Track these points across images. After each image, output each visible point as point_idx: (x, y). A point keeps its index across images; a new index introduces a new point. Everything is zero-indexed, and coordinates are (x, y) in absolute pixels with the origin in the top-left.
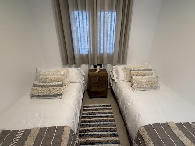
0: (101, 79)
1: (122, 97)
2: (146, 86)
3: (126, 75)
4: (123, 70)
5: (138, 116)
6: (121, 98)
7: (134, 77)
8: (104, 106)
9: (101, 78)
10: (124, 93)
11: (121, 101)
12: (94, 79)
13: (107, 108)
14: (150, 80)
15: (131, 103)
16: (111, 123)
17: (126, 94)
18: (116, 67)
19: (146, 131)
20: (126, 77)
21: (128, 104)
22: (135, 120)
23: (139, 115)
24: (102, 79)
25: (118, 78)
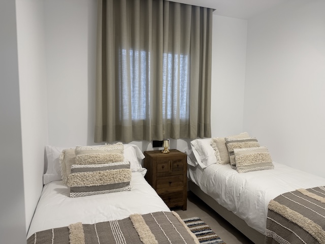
0: (175, 164)
1: (226, 186)
2: (257, 163)
3: (219, 154)
4: (211, 145)
5: (261, 195)
6: (224, 188)
7: (236, 150)
8: (188, 221)
9: (175, 162)
10: (227, 178)
11: (225, 194)
12: (164, 165)
13: (196, 223)
14: (259, 153)
15: (245, 185)
16: (215, 241)
17: (230, 178)
18: (197, 142)
19: (277, 202)
20: (219, 157)
21: (241, 188)
22: (258, 201)
23: (262, 192)
24: (178, 166)
25: (205, 160)
